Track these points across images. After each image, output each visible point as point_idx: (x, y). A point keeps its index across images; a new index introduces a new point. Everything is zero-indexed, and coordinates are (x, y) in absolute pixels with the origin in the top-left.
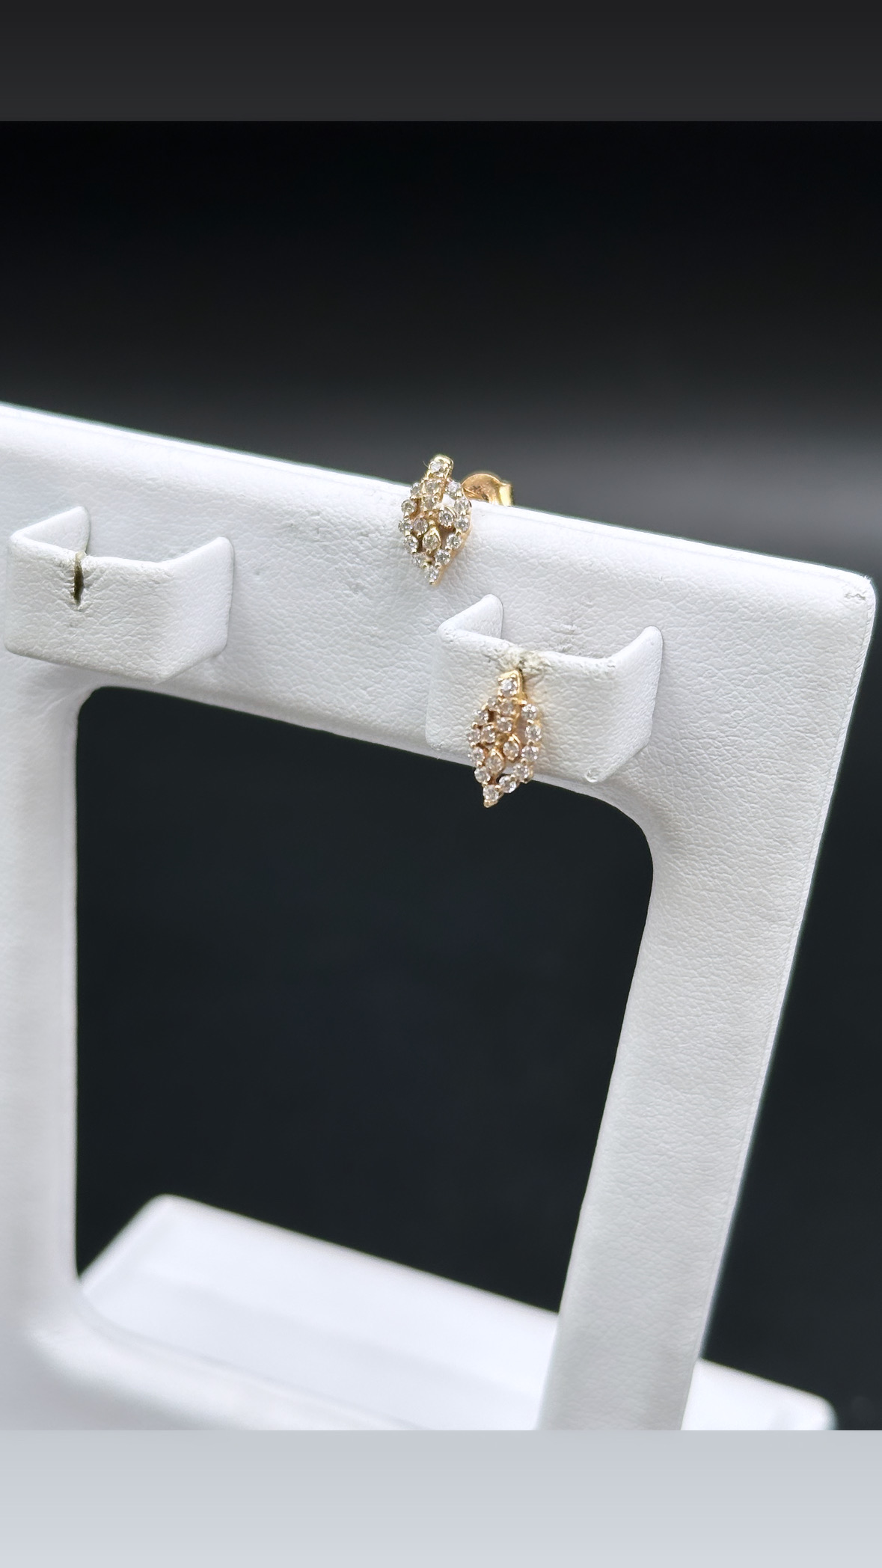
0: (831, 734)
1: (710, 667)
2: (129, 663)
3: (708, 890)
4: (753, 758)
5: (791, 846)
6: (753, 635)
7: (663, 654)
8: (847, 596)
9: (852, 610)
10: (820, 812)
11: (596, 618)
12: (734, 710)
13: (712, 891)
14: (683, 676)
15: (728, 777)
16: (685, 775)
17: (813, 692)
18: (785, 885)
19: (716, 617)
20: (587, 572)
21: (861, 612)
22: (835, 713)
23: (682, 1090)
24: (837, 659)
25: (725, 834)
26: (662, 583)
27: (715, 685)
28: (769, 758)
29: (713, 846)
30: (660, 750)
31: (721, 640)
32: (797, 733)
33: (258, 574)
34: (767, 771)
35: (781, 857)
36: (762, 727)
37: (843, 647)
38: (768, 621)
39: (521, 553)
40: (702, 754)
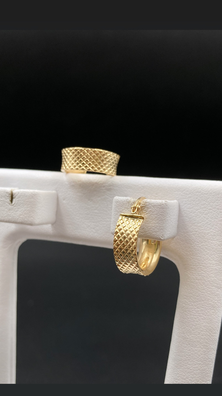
3: (198, 280)
19: (195, 195)
23: (193, 347)
25: (202, 261)
29: (198, 265)
30: (180, 237)
31: (197, 201)
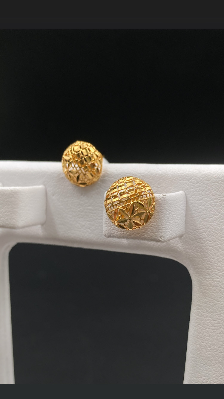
13: (214, 286)
19: (203, 183)
23: (211, 366)
30: (189, 235)
31: (206, 191)
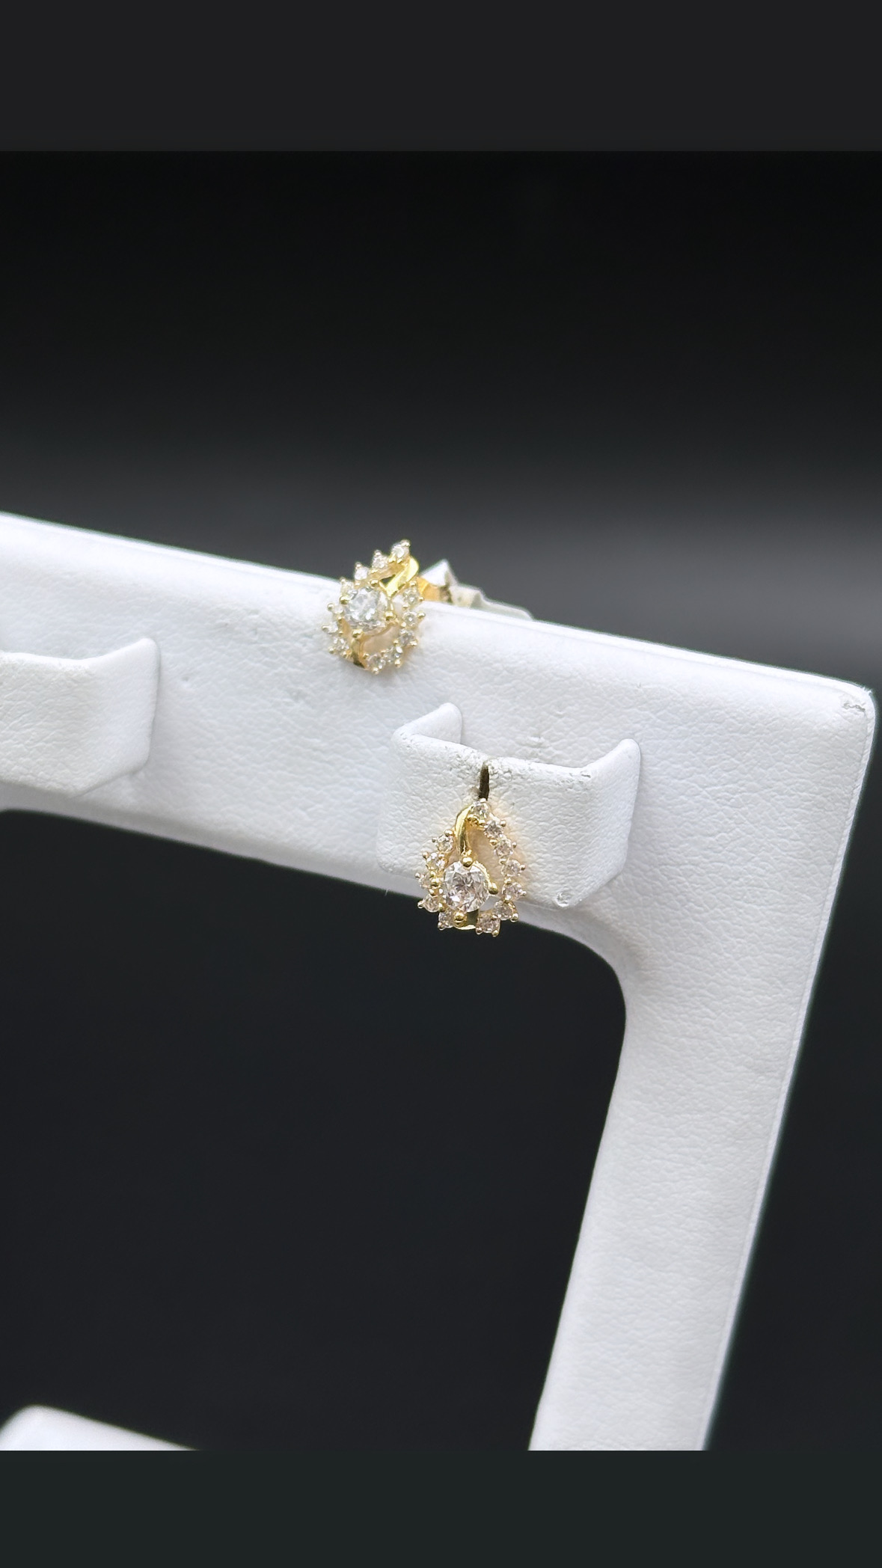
0: (825, 860)
1: (694, 784)
2: (42, 773)
4: (740, 886)
5: (781, 986)
6: (741, 749)
7: (641, 771)
8: (846, 705)
9: (850, 721)
10: (813, 949)
11: (566, 729)
12: (720, 832)
14: (663, 794)
15: (712, 908)
16: (663, 906)
17: (808, 813)
18: (774, 1031)
20: (556, 679)
21: (860, 724)
22: (830, 836)
24: (835, 775)
26: (641, 690)
27: (698, 804)
28: (756, 886)
32: (788, 858)
33: (186, 679)
34: (755, 902)
35: (769, 998)
36: (752, 852)
37: (840, 763)
38: (757, 733)
39: (484, 657)
40: (683, 882)
